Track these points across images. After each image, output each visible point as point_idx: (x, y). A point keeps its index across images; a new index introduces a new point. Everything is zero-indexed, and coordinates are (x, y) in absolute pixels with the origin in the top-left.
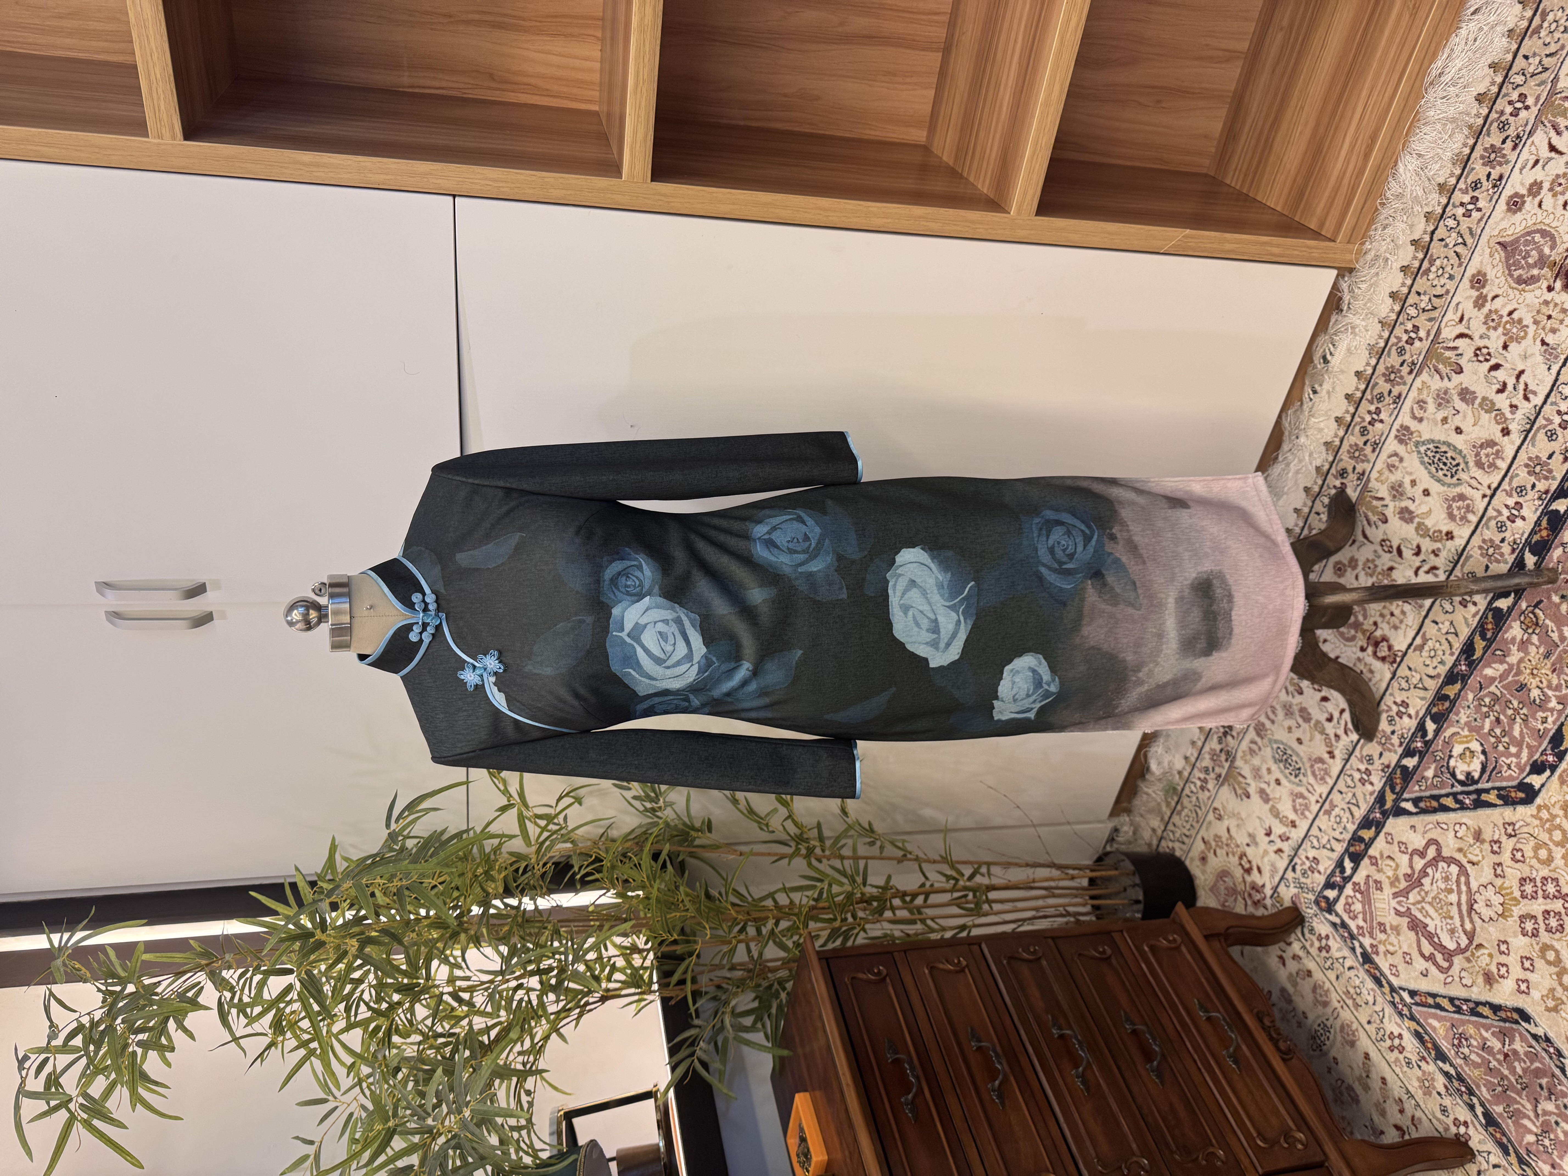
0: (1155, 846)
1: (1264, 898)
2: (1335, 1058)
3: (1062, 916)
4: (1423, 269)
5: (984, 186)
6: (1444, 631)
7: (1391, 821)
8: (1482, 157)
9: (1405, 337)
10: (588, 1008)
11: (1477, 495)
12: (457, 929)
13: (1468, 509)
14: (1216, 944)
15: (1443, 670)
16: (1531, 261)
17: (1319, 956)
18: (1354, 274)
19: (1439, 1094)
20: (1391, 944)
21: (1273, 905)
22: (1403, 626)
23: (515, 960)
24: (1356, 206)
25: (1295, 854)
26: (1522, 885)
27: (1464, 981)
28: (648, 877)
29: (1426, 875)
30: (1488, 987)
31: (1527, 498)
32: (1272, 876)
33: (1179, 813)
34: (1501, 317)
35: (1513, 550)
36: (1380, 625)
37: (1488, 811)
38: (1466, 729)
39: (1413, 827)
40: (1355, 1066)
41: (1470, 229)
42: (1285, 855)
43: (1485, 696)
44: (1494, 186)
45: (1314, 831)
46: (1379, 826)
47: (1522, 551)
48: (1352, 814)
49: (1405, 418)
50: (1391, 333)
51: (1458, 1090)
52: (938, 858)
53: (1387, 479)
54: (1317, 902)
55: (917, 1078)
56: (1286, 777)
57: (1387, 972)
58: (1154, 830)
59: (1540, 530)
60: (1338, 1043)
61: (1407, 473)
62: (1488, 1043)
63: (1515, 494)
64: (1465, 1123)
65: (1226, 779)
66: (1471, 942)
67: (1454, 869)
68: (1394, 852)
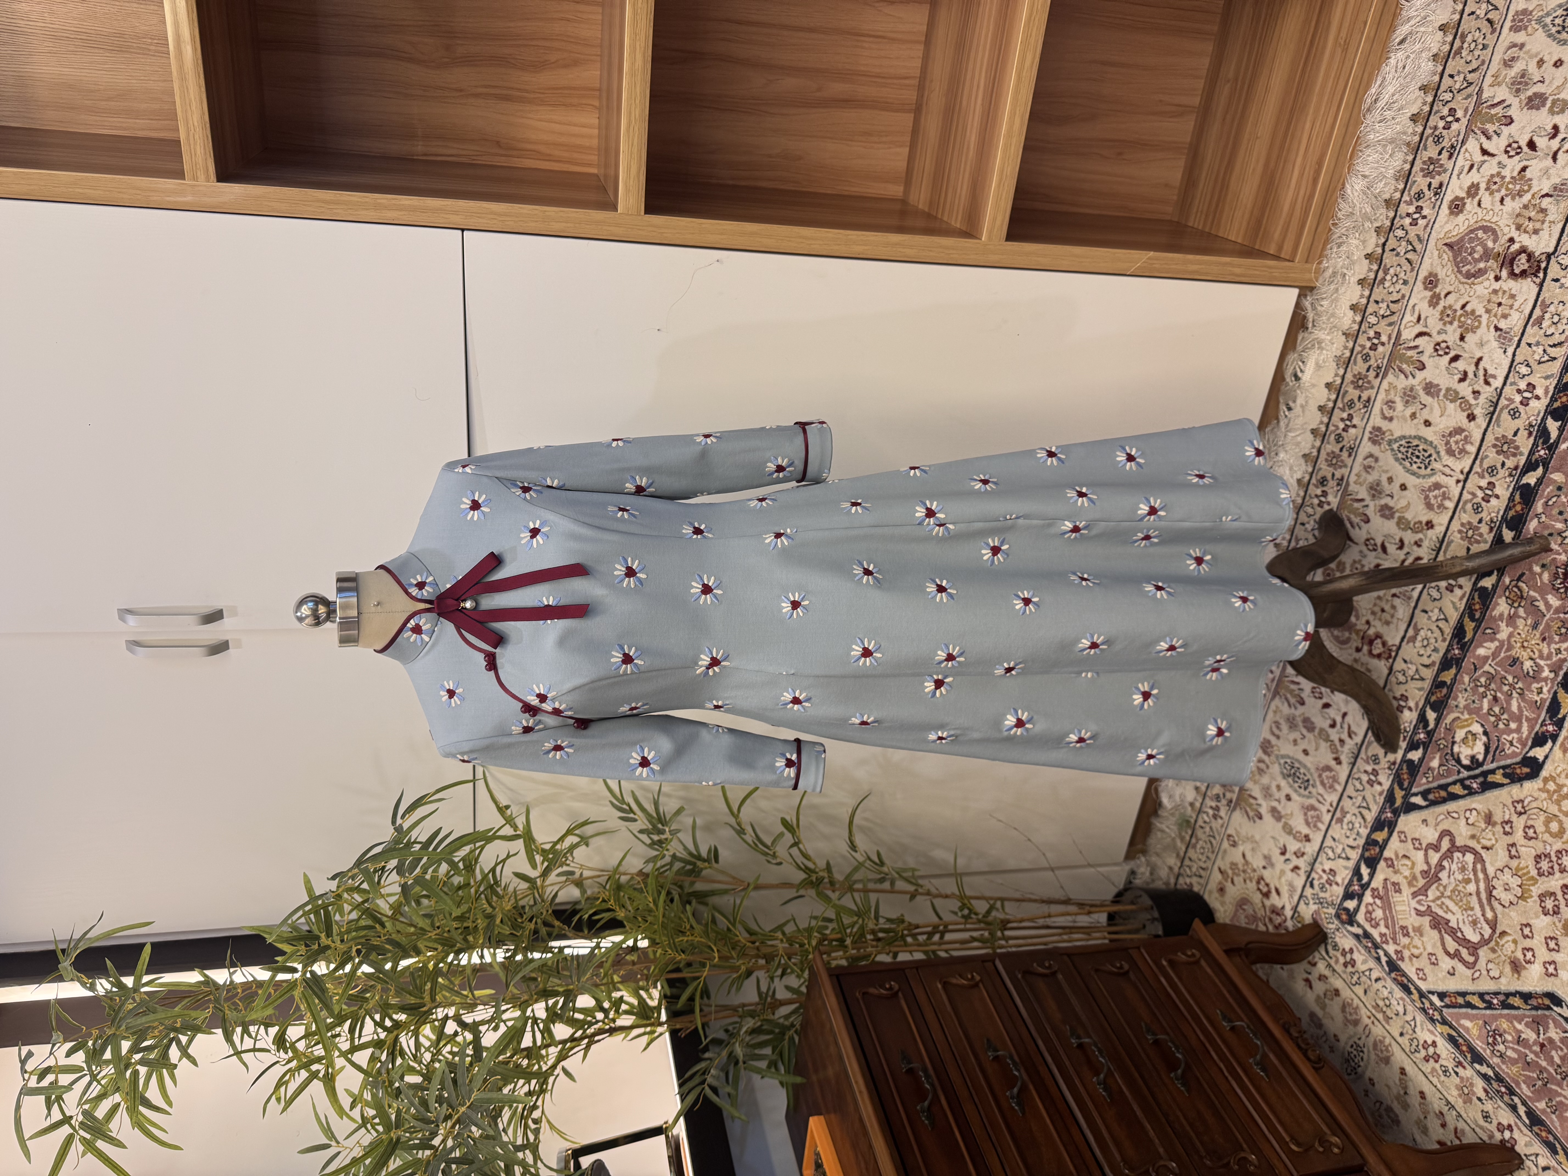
0: (1172, 884)
1: (1285, 921)
2: (1370, 1079)
4: (1379, 278)
6: (1434, 619)
7: (1403, 819)
8: (1422, 170)
9: (1368, 344)
11: (1451, 482)
13: (1445, 496)
14: (1238, 960)
15: (1437, 657)
16: (1476, 256)
17: (1345, 972)
18: (1315, 292)
19: (1479, 1099)
20: (1416, 947)
21: (1294, 924)
22: (1395, 621)
24: (1310, 227)
25: (1312, 869)
26: (1537, 862)
27: (1492, 974)
29: (1443, 868)
30: (1516, 976)
31: (1499, 476)
32: (1291, 896)
33: (1194, 847)
34: (1455, 311)
35: (1491, 529)
36: (1372, 623)
37: (1496, 792)
38: (1466, 713)
39: (1424, 821)
40: (1391, 1084)
41: (1418, 236)
42: (1302, 872)
43: (1480, 676)
44: (1436, 194)
45: (1329, 842)
46: (1391, 825)
47: (1500, 527)
48: (1363, 818)
49: (1376, 420)
50: (1355, 342)
51: (1498, 1092)
52: (950, 893)
53: (1365, 480)
54: (1338, 916)
56: (1296, 791)
57: (1414, 977)
58: (1171, 868)
59: (1514, 506)
60: (1372, 1063)
61: (1384, 471)
62: (1523, 1036)
63: (1486, 475)
64: (1510, 1127)
65: (1237, 804)
66: (1494, 931)
67: (1469, 858)
68: (1408, 850)
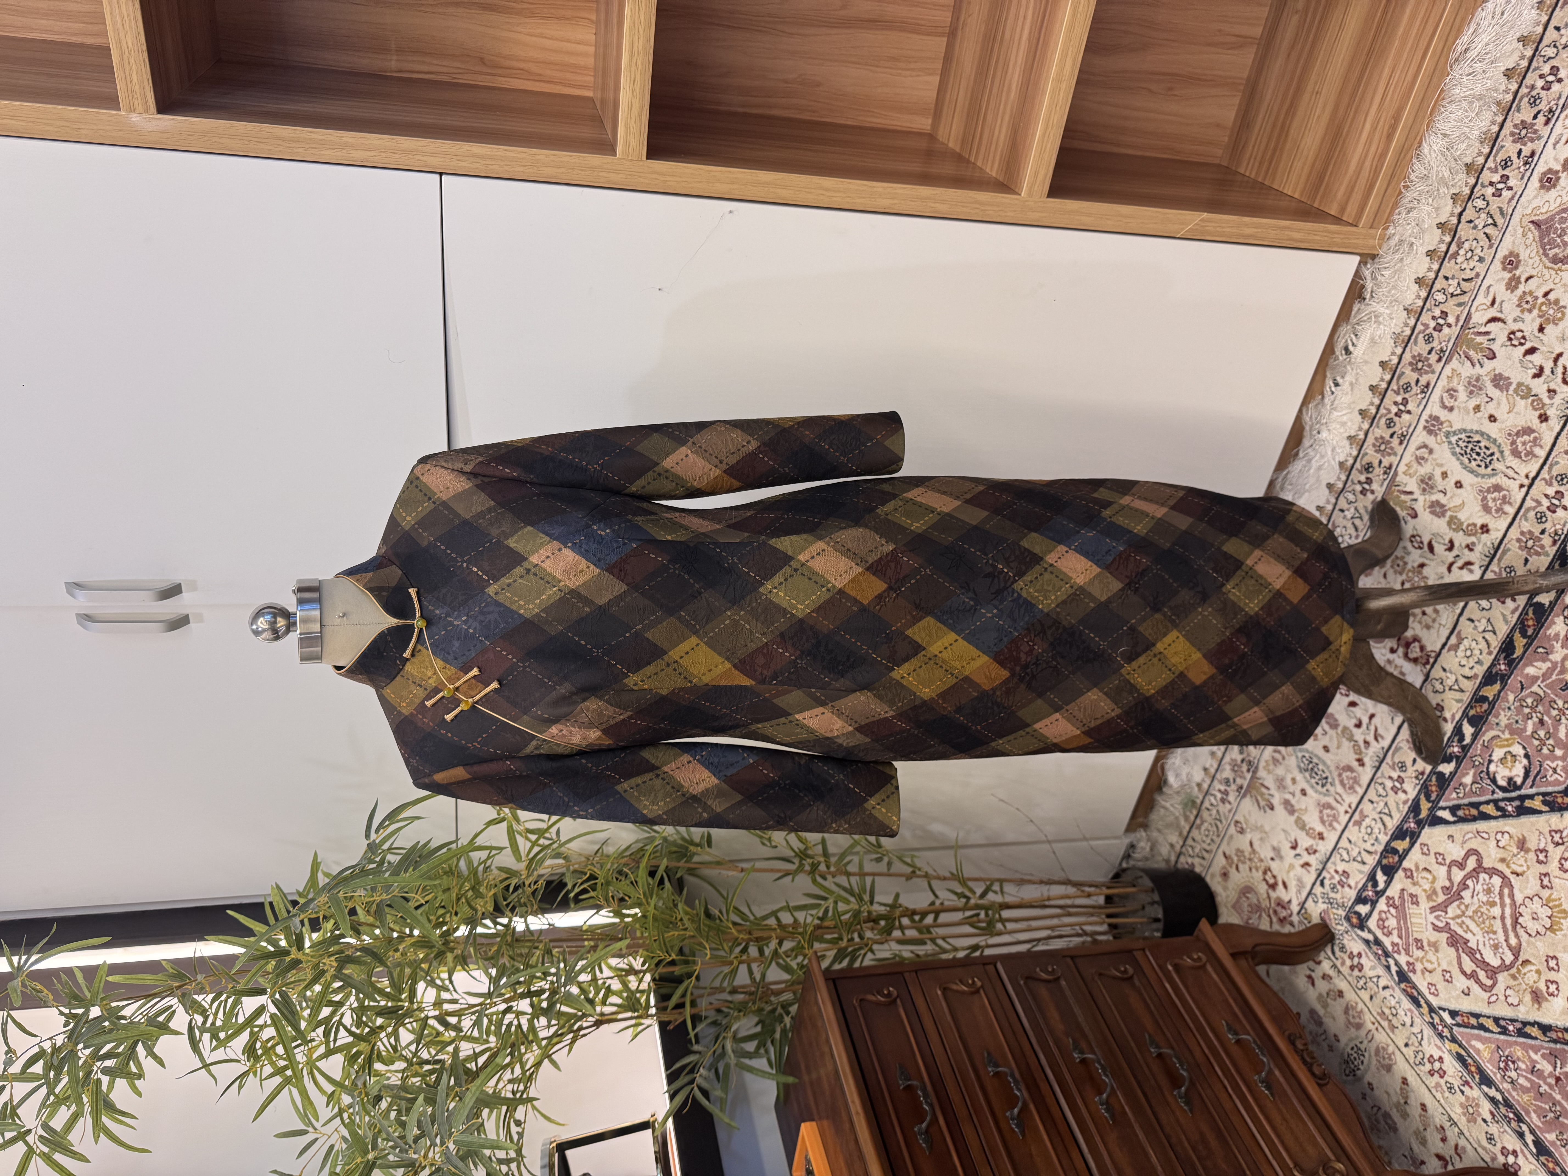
0: (1173, 863)
1: (1291, 915)
2: (1370, 1084)
3: (1078, 935)
4: (1450, 252)
5: (993, 169)
6: (1481, 629)
7: (1427, 831)
8: (1512, 134)
9: (1432, 324)
10: (582, 1033)
11: (1514, 485)
12: (443, 948)
13: (1505, 500)
14: (1243, 963)
15: (1480, 670)
16: (1566, 239)
17: (1351, 975)
18: (1377, 260)
19: (1484, 1121)
20: (1428, 961)
21: (1300, 922)
22: (1436, 625)
23: (504, 980)
24: (1379, 189)
25: (1323, 868)
27: (1510, 1000)
28: (644, 894)
29: (1466, 887)
30: (1536, 1006)
32: (1299, 892)
33: (1199, 827)
34: (1536, 298)
35: (1555, 542)
37: (1533, 818)
38: (1507, 732)
39: (1450, 837)
40: (1392, 1092)
41: (1501, 209)
42: (1312, 869)
43: (1527, 696)
44: (1526, 163)
45: (1344, 843)
46: (1414, 837)
47: (1564, 542)
48: (1384, 824)
49: (1434, 408)
50: (1418, 320)
51: (1506, 1117)
52: (948, 875)
53: (1416, 472)
54: (1348, 919)
55: (931, 1105)
56: (1312, 787)
57: (1425, 991)
58: (1172, 846)
60: (1373, 1068)
61: (1438, 465)
62: (1538, 1066)
63: (1555, 483)
64: (1514, 1153)
65: (1248, 791)
66: (1516, 958)
67: (1497, 881)
68: (1430, 863)
